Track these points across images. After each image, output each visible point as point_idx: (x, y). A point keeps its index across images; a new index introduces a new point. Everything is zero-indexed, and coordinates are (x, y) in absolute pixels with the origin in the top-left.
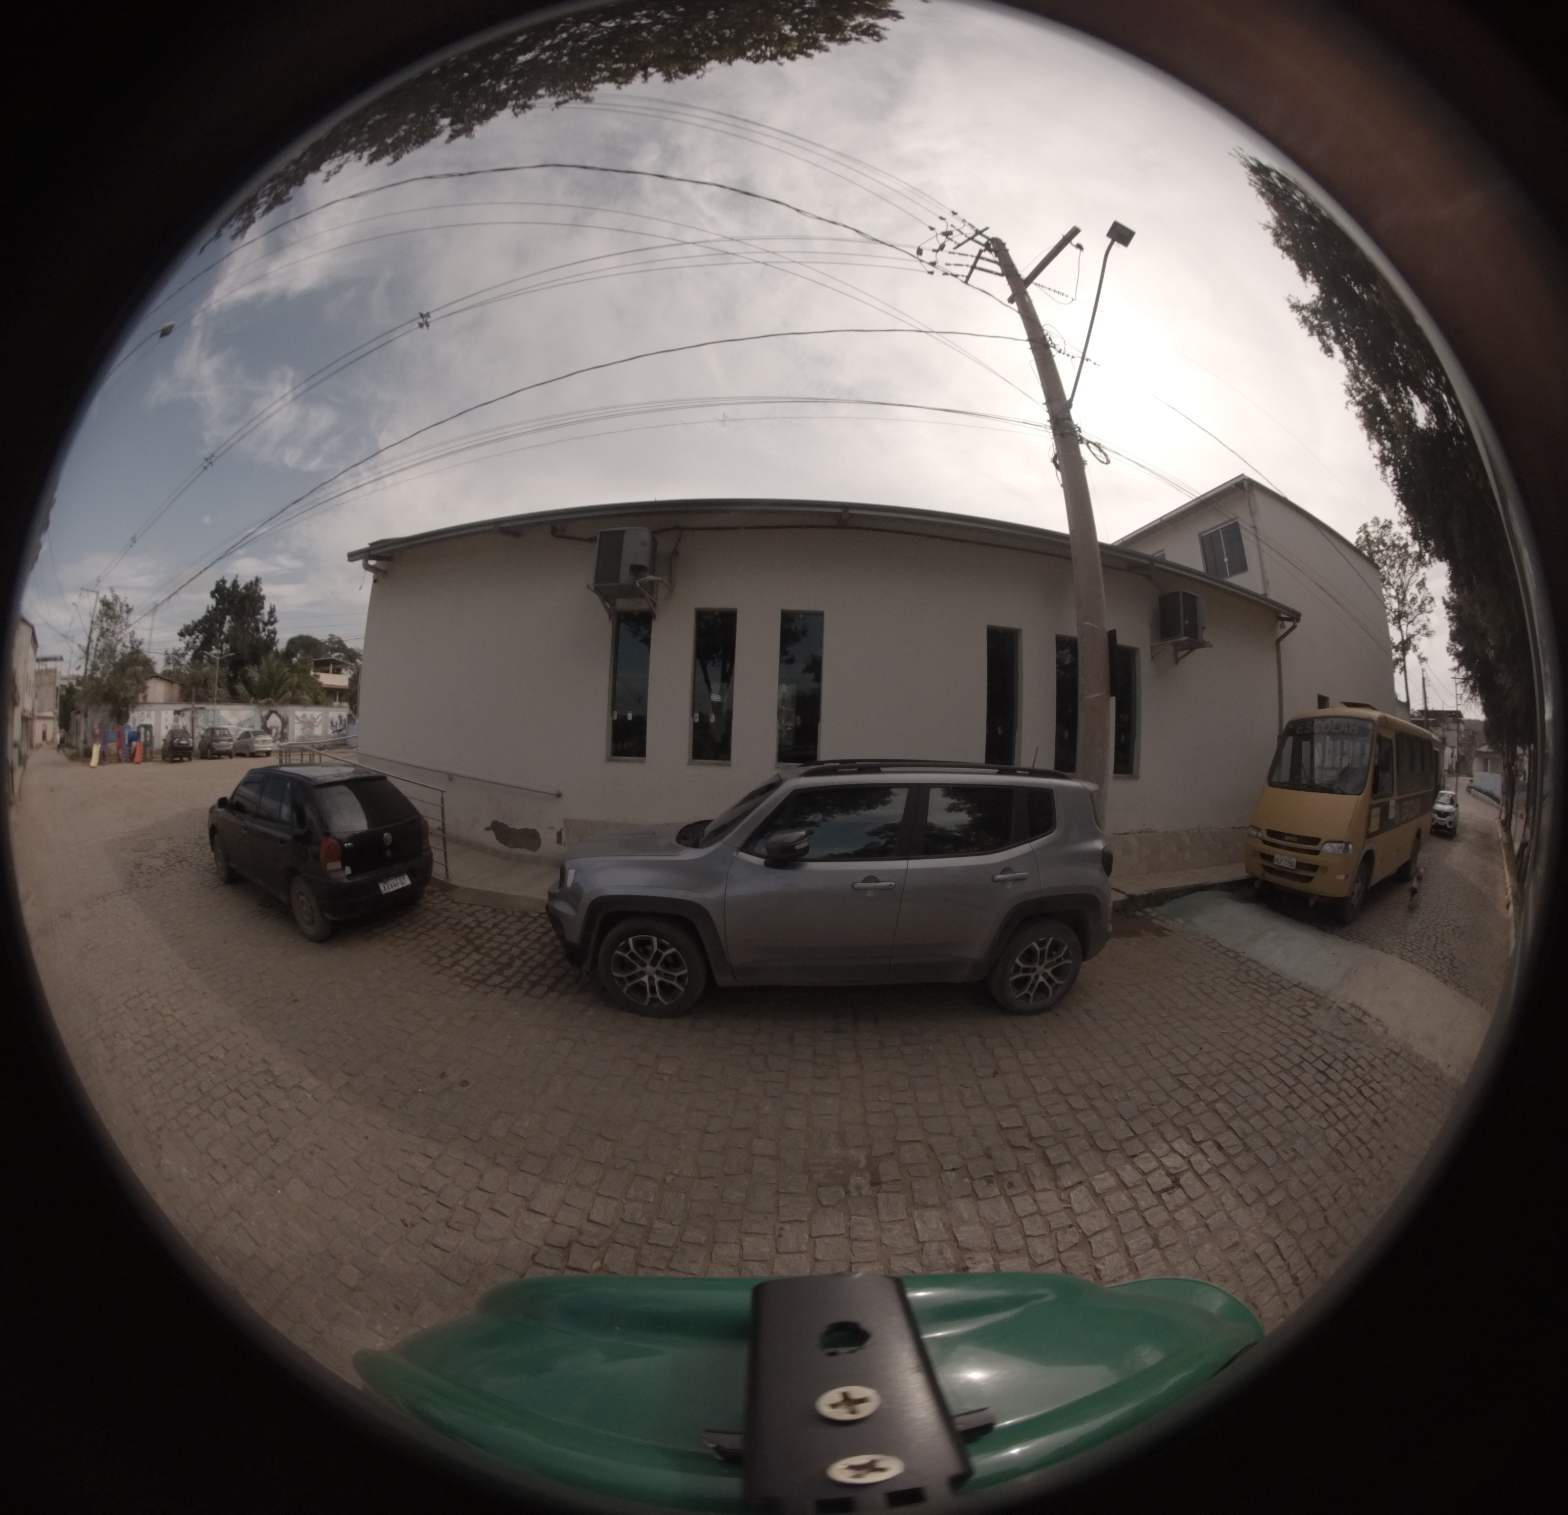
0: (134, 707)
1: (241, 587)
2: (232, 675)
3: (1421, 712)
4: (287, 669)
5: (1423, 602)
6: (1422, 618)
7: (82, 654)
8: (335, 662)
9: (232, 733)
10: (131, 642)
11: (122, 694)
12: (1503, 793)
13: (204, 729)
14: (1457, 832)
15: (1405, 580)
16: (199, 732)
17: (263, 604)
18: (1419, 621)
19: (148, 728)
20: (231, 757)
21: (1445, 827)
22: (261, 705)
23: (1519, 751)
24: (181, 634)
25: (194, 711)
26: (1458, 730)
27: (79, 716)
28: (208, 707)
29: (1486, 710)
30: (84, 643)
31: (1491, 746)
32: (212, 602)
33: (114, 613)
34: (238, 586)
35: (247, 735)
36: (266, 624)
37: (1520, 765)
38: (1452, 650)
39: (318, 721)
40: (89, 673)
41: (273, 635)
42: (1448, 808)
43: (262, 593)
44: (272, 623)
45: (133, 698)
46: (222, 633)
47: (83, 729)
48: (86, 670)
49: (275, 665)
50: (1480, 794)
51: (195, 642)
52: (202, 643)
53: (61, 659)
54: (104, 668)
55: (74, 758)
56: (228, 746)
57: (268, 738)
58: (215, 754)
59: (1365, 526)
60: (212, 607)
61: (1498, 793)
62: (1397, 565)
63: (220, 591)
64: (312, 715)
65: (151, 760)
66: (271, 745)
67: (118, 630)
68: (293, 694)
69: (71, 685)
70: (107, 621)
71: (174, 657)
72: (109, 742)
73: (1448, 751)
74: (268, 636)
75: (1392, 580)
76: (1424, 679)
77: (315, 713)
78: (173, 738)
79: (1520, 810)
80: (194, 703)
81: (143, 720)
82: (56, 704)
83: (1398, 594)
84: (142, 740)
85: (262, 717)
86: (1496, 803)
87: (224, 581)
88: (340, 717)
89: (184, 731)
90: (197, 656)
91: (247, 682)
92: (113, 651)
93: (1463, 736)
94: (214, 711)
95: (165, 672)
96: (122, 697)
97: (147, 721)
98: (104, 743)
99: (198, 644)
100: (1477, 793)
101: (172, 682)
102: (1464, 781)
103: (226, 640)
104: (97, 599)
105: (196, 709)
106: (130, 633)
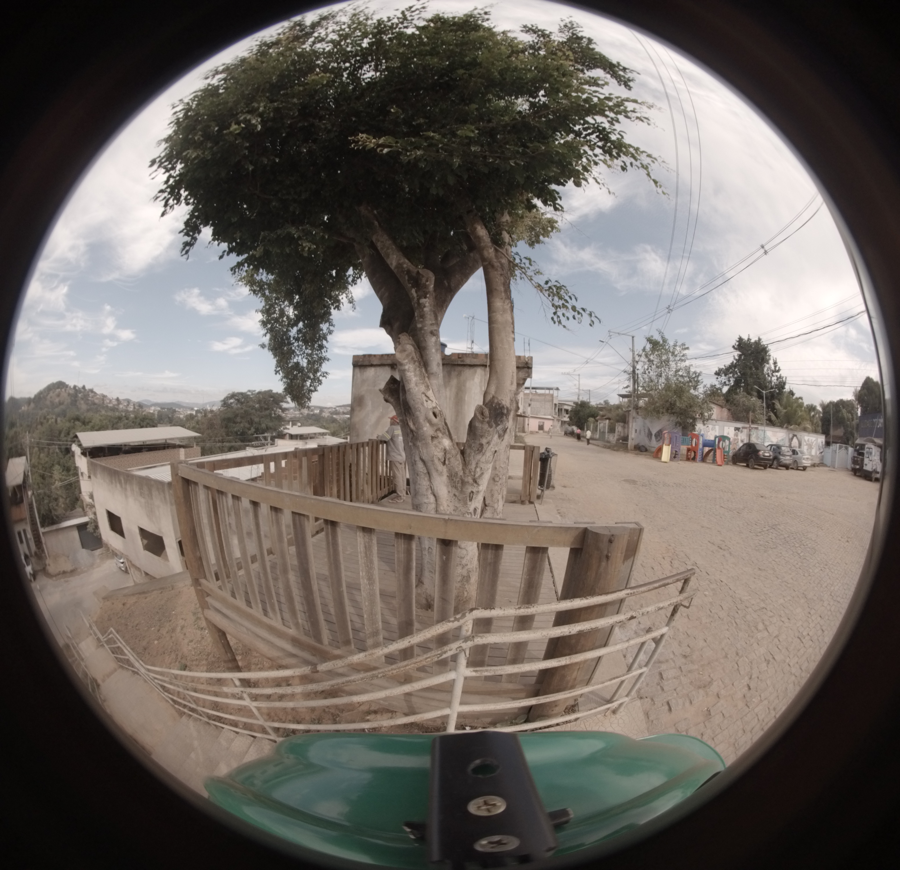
24: (718, 374)
25: (749, 429)
32: (737, 353)
34: (751, 342)
39: (813, 444)
51: (728, 381)
52: (736, 382)
60: (738, 356)
63: (741, 346)
64: (812, 440)
80: (746, 423)
85: (789, 439)
88: (822, 442)
90: (732, 392)
94: (763, 431)
99: (731, 382)
105: (752, 428)
106: (686, 367)
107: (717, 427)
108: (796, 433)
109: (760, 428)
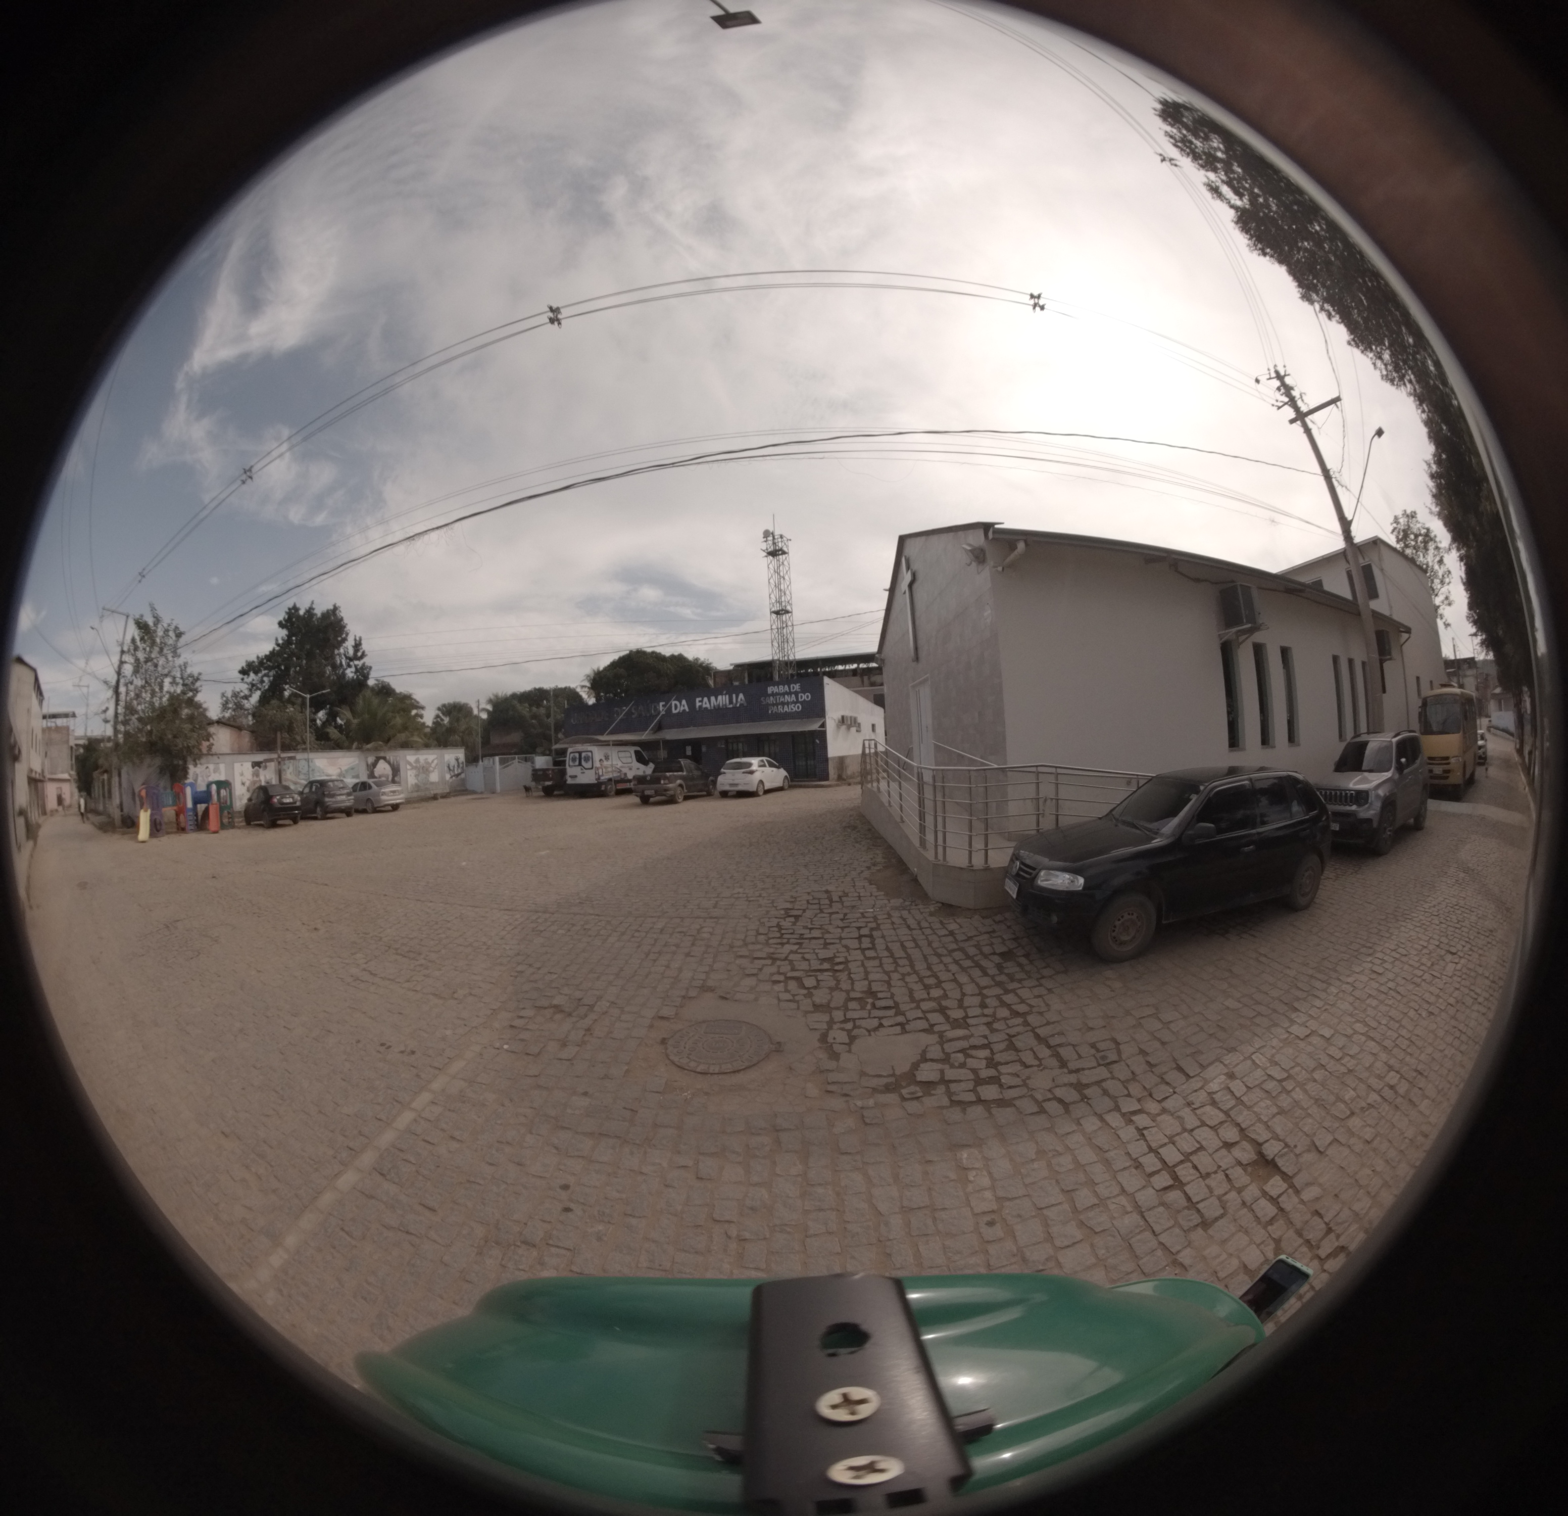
0: (194, 760)
1: (318, 615)
9: (341, 786)
10: (183, 678)
11: (177, 744)
13: (295, 783)
16: (295, 787)
17: (345, 635)
18: (1442, 593)
20: (350, 815)
22: (366, 749)
24: (243, 673)
25: (279, 761)
32: (283, 633)
33: (156, 639)
34: (314, 615)
36: (351, 659)
41: (362, 675)
43: (344, 623)
44: (359, 660)
47: (116, 791)
49: (375, 701)
50: (1498, 732)
52: (272, 683)
54: (144, 711)
55: (107, 830)
56: (343, 801)
58: (327, 813)
60: (283, 639)
63: (293, 621)
64: (427, 759)
65: (232, 825)
67: (162, 660)
70: (145, 649)
71: (233, 701)
72: (164, 807)
74: (357, 673)
77: (430, 757)
78: (259, 797)
80: (279, 752)
81: (211, 776)
82: (72, 765)
84: (215, 800)
86: (1511, 738)
87: (296, 609)
88: (457, 760)
89: (271, 785)
90: (266, 700)
92: (159, 689)
93: (1478, 680)
94: (307, 760)
95: (223, 718)
97: (219, 777)
100: (1495, 731)
101: (236, 729)
104: (128, 619)
105: (284, 759)
106: (180, 666)
107: (222, 767)
108: (382, 754)
109: (299, 756)
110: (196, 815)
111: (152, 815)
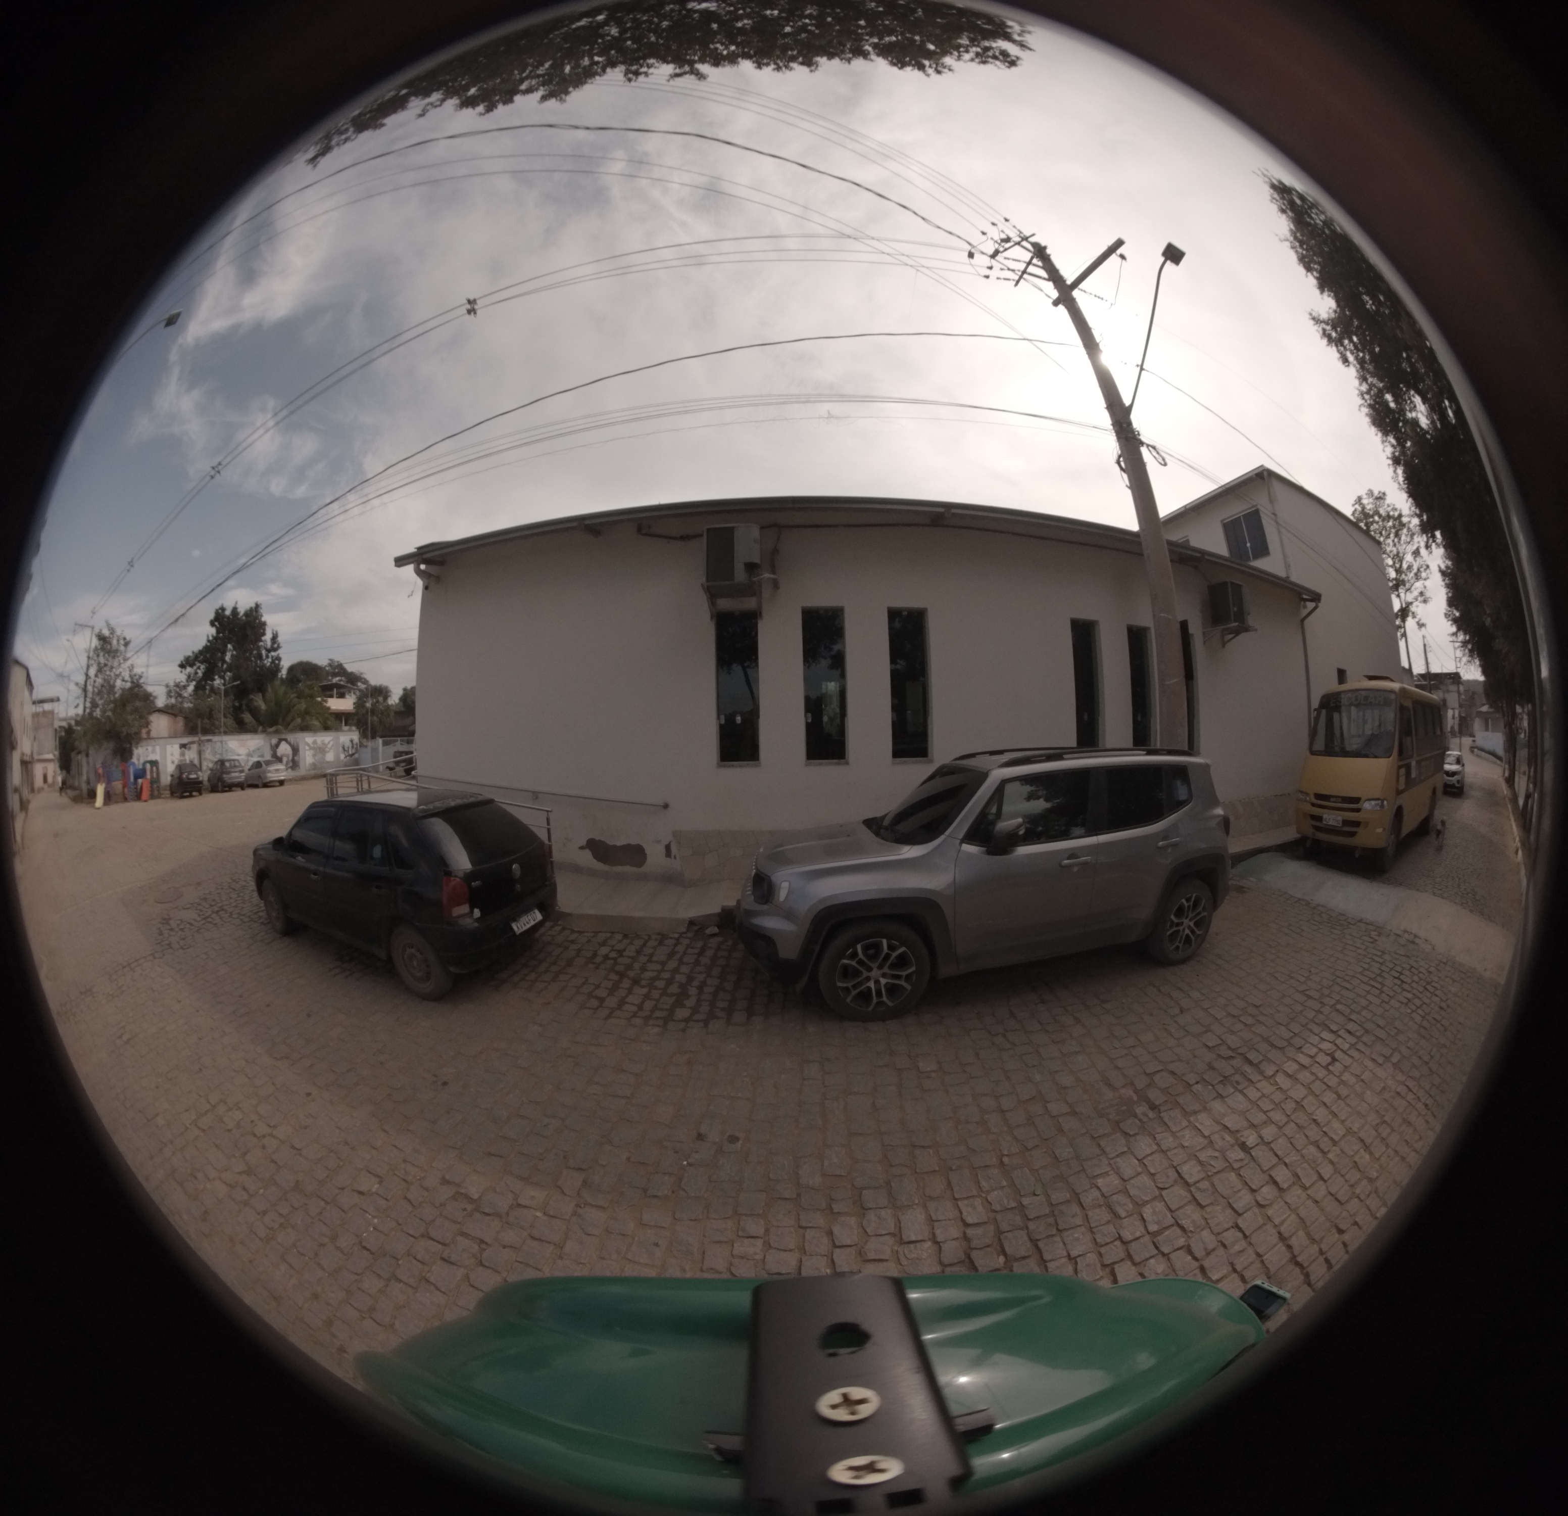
0: (137, 743)
1: (241, 614)
2: (237, 704)
3: (1422, 676)
4: (294, 695)
5: (1419, 570)
6: (1419, 585)
7: (79, 691)
8: (337, 686)
9: (243, 764)
10: (131, 676)
11: (124, 731)
12: (1506, 751)
13: (212, 762)
14: (1465, 789)
15: (1401, 549)
16: (208, 765)
17: (264, 630)
18: (1416, 589)
19: (154, 763)
20: (243, 789)
21: (1453, 786)
22: (270, 733)
23: (1519, 709)
24: (182, 666)
25: (200, 743)
26: (1459, 692)
27: (79, 757)
28: (215, 738)
29: (1484, 672)
30: (81, 679)
31: (1491, 707)
32: (213, 631)
33: (111, 648)
34: (238, 614)
35: (258, 765)
36: (269, 651)
37: (1520, 724)
38: (1449, 616)
39: (329, 746)
40: (88, 711)
41: (277, 662)
42: (1455, 768)
43: (263, 619)
44: (275, 650)
45: (136, 733)
46: (224, 661)
47: (85, 770)
48: (85, 708)
49: (282, 690)
50: (1483, 754)
51: (196, 673)
52: (204, 674)
53: (58, 700)
54: (103, 705)
55: (77, 800)
56: (239, 777)
57: (281, 767)
58: (225, 787)
59: (1359, 500)
60: (213, 636)
61: (1500, 751)
62: (1392, 535)
63: (220, 620)
64: (323, 741)
65: (159, 796)
66: (284, 774)
67: (116, 664)
68: (303, 719)
69: (70, 726)
70: (104, 655)
71: (176, 690)
72: (114, 781)
73: (1450, 713)
74: (273, 662)
75: (1388, 549)
76: (1425, 645)
77: (325, 738)
78: (181, 773)
79: (1522, 766)
80: (200, 735)
81: (147, 756)
82: (56, 746)
83: (1394, 563)
84: (148, 777)
85: (271, 746)
86: (1498, 762)
87: (223, 609)
88: (352, 741)
89: (192, 764)
90: (199, 687)
91: (254, 712)
92: (113, 687)
93: (1463, 697)
94: (221, 742)
95: (166, 706)
96: (125, 733)
97: (152, 757)
98: (109, 782)
99: (200, 674)
100: (1480, 752)
101: (175, 715)
102: (1467, 741)
103: (229, 669)
104: (92, 634)
105: (203, 741)
106: (129, 667)
107: (158, 748)
108: (284, 736)
110: (136, 788)
111: (105, 789)
